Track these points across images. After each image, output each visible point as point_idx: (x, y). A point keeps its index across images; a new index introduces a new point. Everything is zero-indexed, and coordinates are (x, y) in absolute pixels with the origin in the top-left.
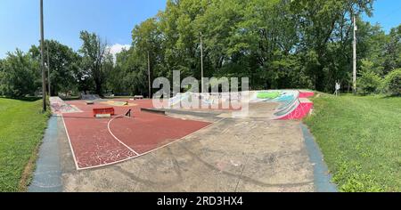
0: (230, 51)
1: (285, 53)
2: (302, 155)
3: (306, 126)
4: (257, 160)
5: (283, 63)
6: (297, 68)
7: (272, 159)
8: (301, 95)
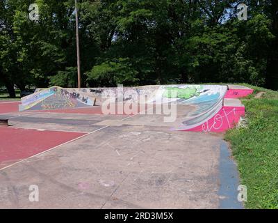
0: (122, 22)
1: (212, 22)
2: (208, 183)
3: (227, 144)
4: (139, 181)
5: (206, 39)
6: (230, 46)
7: (160, 182)
8: (229, 94)
